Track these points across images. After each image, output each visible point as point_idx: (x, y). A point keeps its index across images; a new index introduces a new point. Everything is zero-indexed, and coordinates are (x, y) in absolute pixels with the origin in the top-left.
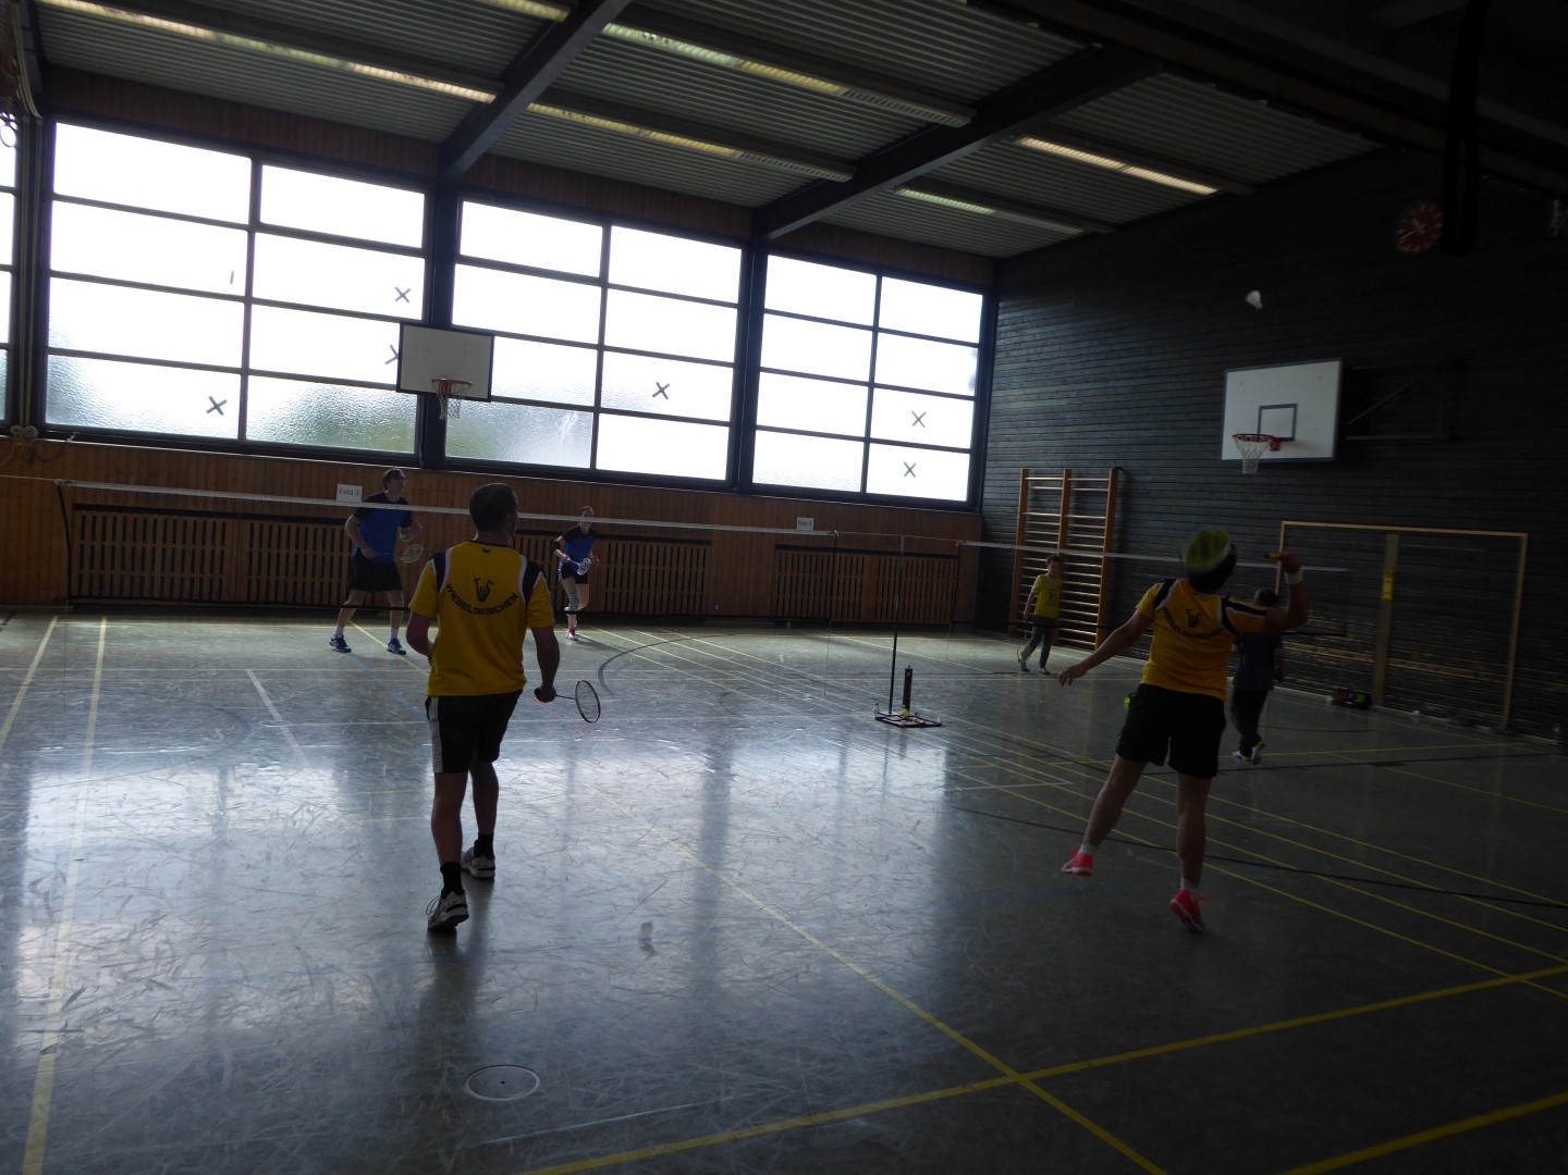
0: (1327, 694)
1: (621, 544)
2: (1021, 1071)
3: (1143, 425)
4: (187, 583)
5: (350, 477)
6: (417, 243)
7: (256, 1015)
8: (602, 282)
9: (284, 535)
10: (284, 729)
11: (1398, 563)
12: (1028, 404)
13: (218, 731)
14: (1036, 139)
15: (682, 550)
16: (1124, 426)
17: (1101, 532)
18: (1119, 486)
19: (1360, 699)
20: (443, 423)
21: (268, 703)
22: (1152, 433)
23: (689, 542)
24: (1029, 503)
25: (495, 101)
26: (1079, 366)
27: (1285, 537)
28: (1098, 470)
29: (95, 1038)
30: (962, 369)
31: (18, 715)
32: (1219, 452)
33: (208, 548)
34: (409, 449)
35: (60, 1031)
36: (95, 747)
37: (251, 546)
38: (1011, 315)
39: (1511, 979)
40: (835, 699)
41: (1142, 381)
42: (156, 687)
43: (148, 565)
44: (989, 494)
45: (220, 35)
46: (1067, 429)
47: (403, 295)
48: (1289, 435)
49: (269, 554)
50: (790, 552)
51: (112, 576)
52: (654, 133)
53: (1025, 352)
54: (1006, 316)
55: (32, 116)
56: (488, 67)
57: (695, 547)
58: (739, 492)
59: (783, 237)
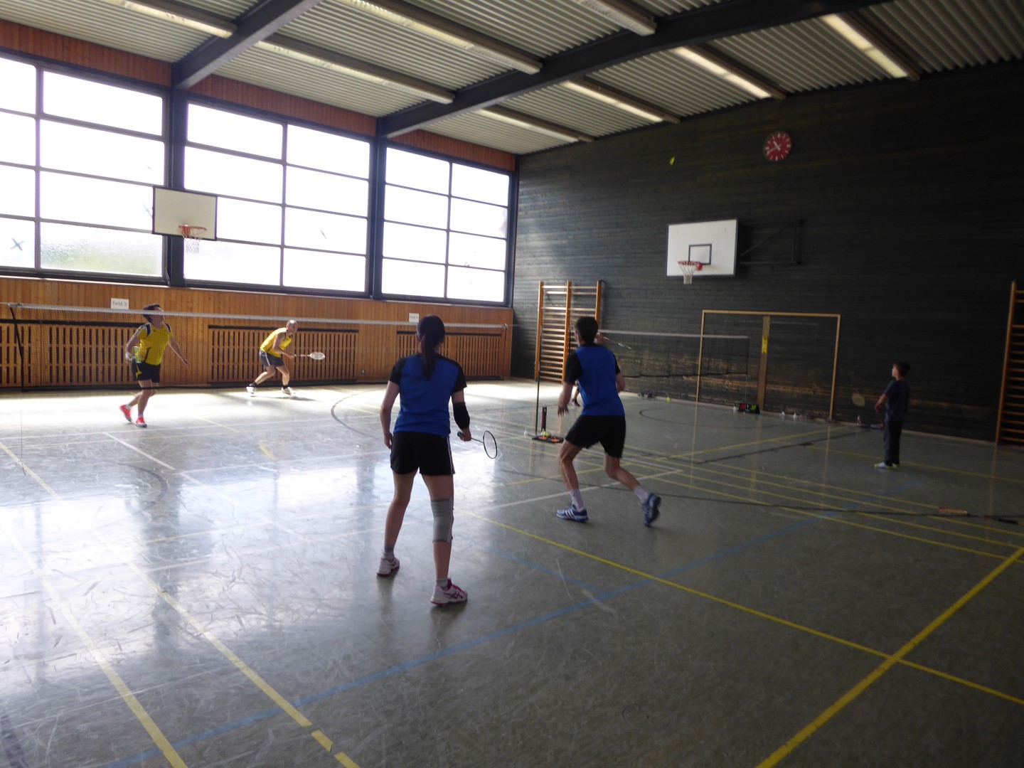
0: (733, 406)
1: (303, 334)
3: (616, 256)
5: (121, 293)
8: (283, 162)
9: (74, 335)
11: (770, 332)
12: (541, 243)
15: (341, 337)
16: (603, 256)
18: (603, 291)
19: (754, 408)
21: (150, 457)
22: (622, 260)
23: (345, 331)
24: (545, 302)
25: (231, 36)
26: (573, 220)
27: (705, 319)
28: (588, 282)
30: (498, 221)
32: (665, 271)
34: (158, 273)
37: (51, 342)
38: (528, 189)
41: (614, 230)
42: (53, 450)
44: (517, 296)
46: (567, 258)
48: (708, 261)
49: (64, 348)
50: (406, 336)
53: (537, 211)
54: (525, 189)
56: (230, 14)
57: (349, 334)
58: (374, 298)
59: (396, 137)
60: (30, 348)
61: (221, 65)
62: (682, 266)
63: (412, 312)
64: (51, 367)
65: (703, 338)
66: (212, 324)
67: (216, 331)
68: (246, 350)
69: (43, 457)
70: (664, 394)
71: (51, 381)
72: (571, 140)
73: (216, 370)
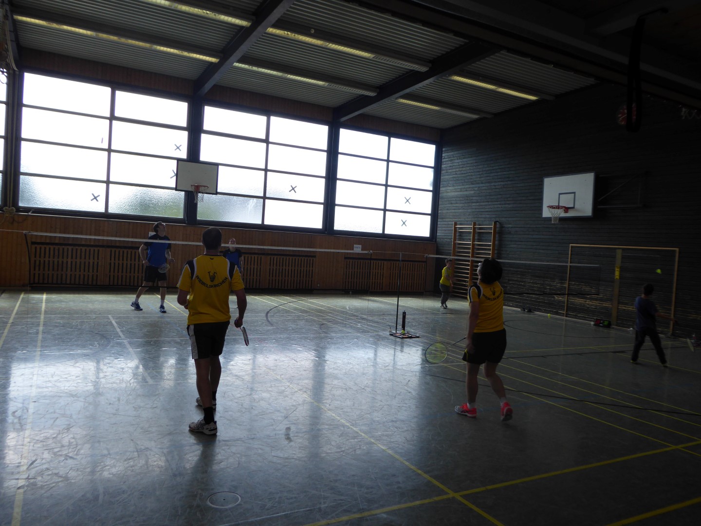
0: (591, 321)
1: (276, 257)
2: (456, 492)
3: (508, 202)
4: (82, 277)
6: (184, 124)
7: (114, 470)
8: (266, 141)
9: (125, 255)
10: (126, 342)
11: (622, 262)
12: (456, 193)
13: (96, 343)
14: (458, 76)
15: (303, 260)
16: (499, 203)
17: (490, 250)
18: (497, 229)
19: (606, 323)
20: (196, 205)
21: (118, 330)
22: (511, 206)
23: (306, 256)
24: (457, 237)
25: (219, 62)
26: (479, 176)
27: (571, 251)
28: (488, 222)
29: (42, 482)
30: (427, 178)
31: (6, 336)
32: (541, 214)
33: (91, 261)
34: (181, 216)
35: (26, 479)
36: (41, 351)
37: (111, 260)
38: (448, 154)
39: (674, 447)
40: (371, 326)
41: (506, 183)
42: (68, 323)
43: (64, 269)
44: (439, 233)
45: (98, 34)
46: (474, 204)
47: (178, 148)
48: (572, 206)
49: (119, 263)
50: (351, 261)
51: (48, 274)
52: (289, 75)
53: (454, 170)
54: (446, 154)
55: (14, 70)
56: (217, 47)
57: (309, 258)
58: (328, 234)
59: (344, 121)
60: (98, 262)
61: (218, 80)
62: (551, 209)
63: (356, 245)
64: (110, 276)
65: (570, 266)
69: (57, 327)
71: (110, 284)
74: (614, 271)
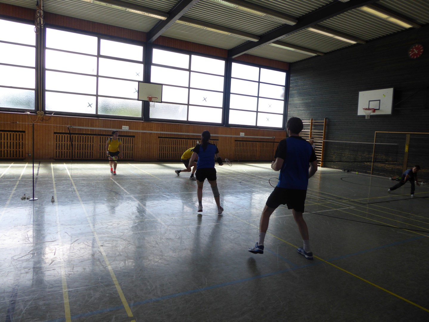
0: (389, 177)
1: (195, 140)
3: (334, 106)
4: (84, 153)
5: (126, 124)
6: (141, 60)
8: (189, 70)
10: (132, 197)
11: (410, 142)
12: (299, 102)
13: (114, 198)
16: (328, 107)
17: (322, 135)
18: (327, 123)
20: (149, 109)
21: (122, 188)
22: (336, 108)
25: (166, 19)
26: (314, 91)
27: (376, 136)
28: (320, 119)
30: (281, 91)
33: (89, 144)
34: (140, 116)
37: (100, 143)
38: (294, 78)
41: (333, 95)
42: (90, 184)
45: (94, 1)
46: (311, 108)
47: (138, 74)
48: (378, 108)
50: (238, 142)
52: (207, 28)
53: (298, 88)
56: (165, 10)
57: (215, 141)
58: (225, 126)
59: (236, 58)
60: (93, 145)
61: (164, 32)
62: (365, 111)
63: (241, 132)
64: (100, 152)
65: (375, 144)
66: (159, 136)
67: (161, 139)
68: (173, 147)
69: (84, 186)
70: (355, 170)
71: (100, 157)
72: (314, 55)
73: (160, 155)
74: (405, 147)
